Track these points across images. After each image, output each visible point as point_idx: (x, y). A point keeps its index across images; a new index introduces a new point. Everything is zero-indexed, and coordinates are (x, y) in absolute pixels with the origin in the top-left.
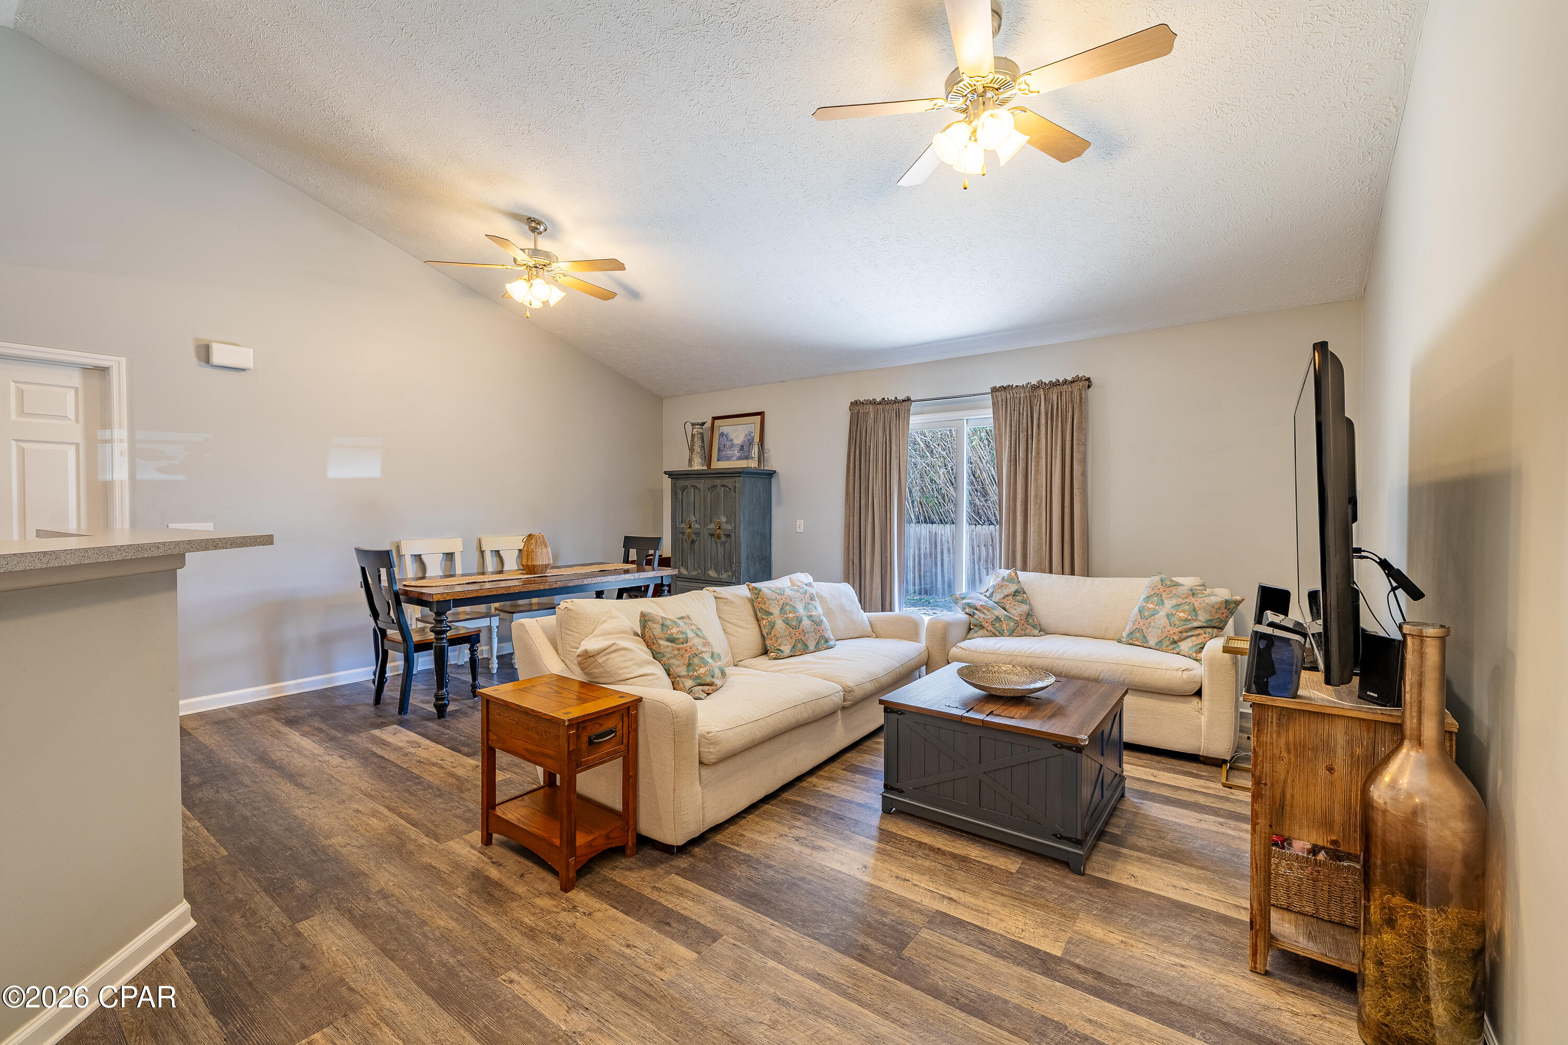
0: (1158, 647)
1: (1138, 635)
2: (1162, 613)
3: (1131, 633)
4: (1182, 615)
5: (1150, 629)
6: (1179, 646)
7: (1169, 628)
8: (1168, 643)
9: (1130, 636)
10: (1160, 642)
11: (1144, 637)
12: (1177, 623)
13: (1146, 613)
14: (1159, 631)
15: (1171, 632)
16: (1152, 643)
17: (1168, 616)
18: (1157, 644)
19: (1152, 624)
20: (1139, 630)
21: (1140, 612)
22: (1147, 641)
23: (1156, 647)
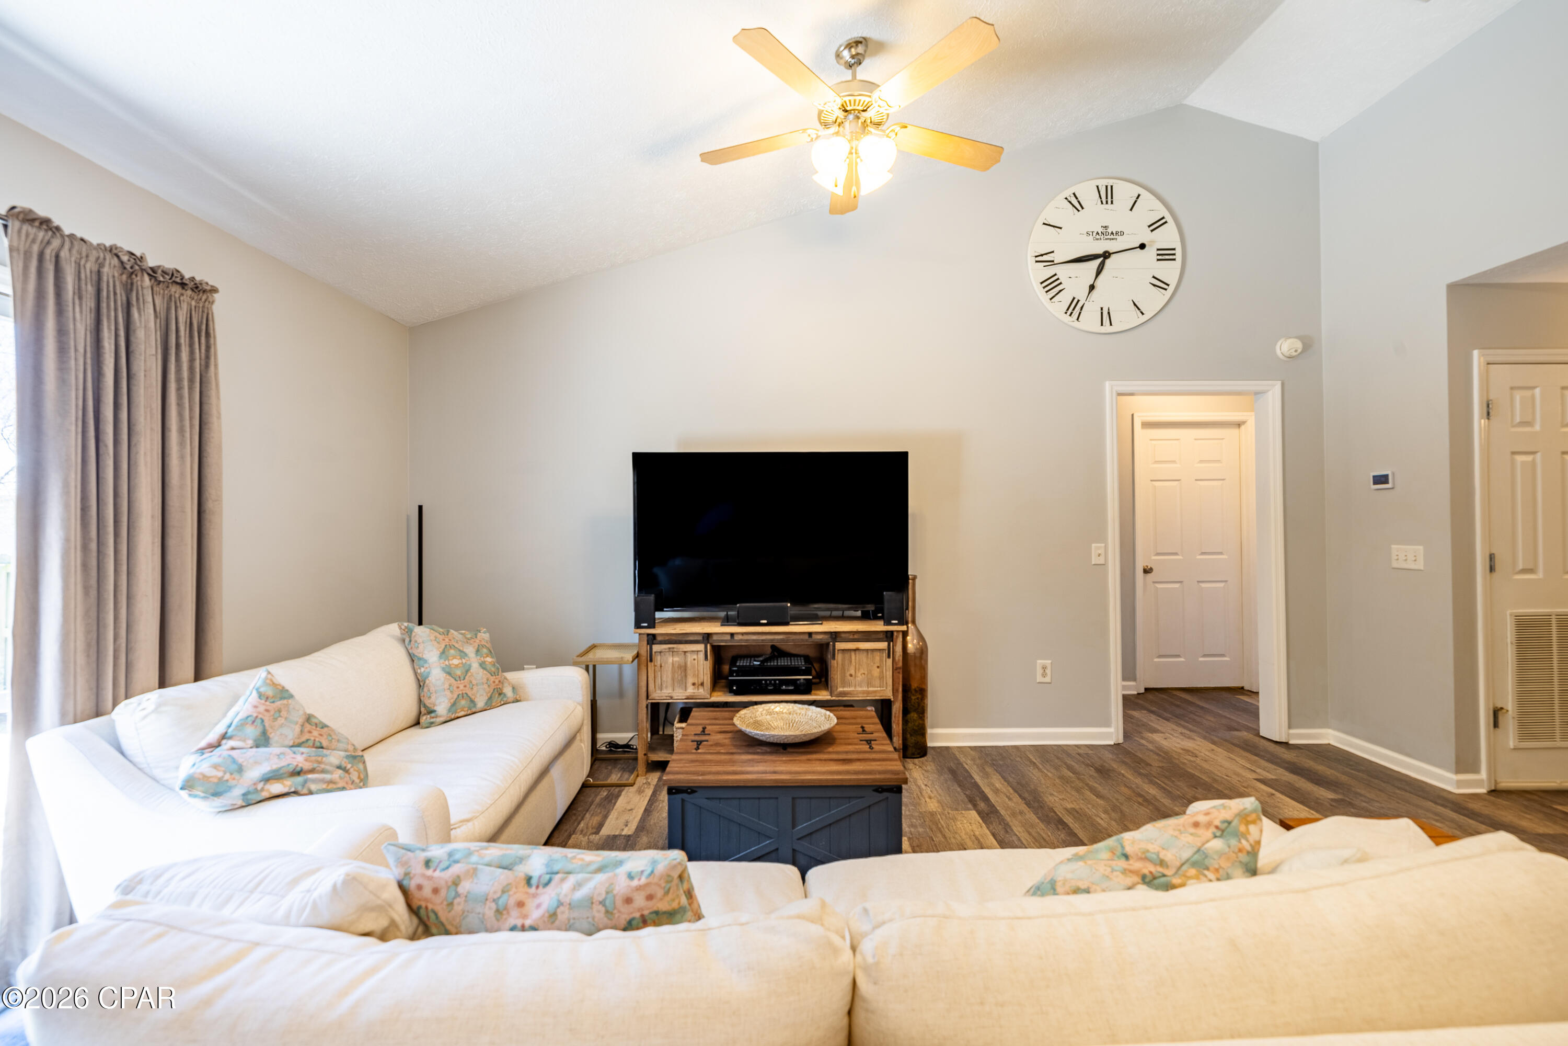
1: (463, 702)
2: (475, 666)
3: (454, 704)
5: (475, 688)
6: (504, 695)
7: (492, 679)
8: (497, 695)
9: (454, 708)
10: (490, 698)
12: (492, 669)
13: (458, 672)
14: (486, 686)
15: (497, 682)
16: (480, 704)
18: (486, 703)
19: (474, 682)
20: (463, 696)
21: (449, 673)
22: (475, 705)
23: (486, 707)
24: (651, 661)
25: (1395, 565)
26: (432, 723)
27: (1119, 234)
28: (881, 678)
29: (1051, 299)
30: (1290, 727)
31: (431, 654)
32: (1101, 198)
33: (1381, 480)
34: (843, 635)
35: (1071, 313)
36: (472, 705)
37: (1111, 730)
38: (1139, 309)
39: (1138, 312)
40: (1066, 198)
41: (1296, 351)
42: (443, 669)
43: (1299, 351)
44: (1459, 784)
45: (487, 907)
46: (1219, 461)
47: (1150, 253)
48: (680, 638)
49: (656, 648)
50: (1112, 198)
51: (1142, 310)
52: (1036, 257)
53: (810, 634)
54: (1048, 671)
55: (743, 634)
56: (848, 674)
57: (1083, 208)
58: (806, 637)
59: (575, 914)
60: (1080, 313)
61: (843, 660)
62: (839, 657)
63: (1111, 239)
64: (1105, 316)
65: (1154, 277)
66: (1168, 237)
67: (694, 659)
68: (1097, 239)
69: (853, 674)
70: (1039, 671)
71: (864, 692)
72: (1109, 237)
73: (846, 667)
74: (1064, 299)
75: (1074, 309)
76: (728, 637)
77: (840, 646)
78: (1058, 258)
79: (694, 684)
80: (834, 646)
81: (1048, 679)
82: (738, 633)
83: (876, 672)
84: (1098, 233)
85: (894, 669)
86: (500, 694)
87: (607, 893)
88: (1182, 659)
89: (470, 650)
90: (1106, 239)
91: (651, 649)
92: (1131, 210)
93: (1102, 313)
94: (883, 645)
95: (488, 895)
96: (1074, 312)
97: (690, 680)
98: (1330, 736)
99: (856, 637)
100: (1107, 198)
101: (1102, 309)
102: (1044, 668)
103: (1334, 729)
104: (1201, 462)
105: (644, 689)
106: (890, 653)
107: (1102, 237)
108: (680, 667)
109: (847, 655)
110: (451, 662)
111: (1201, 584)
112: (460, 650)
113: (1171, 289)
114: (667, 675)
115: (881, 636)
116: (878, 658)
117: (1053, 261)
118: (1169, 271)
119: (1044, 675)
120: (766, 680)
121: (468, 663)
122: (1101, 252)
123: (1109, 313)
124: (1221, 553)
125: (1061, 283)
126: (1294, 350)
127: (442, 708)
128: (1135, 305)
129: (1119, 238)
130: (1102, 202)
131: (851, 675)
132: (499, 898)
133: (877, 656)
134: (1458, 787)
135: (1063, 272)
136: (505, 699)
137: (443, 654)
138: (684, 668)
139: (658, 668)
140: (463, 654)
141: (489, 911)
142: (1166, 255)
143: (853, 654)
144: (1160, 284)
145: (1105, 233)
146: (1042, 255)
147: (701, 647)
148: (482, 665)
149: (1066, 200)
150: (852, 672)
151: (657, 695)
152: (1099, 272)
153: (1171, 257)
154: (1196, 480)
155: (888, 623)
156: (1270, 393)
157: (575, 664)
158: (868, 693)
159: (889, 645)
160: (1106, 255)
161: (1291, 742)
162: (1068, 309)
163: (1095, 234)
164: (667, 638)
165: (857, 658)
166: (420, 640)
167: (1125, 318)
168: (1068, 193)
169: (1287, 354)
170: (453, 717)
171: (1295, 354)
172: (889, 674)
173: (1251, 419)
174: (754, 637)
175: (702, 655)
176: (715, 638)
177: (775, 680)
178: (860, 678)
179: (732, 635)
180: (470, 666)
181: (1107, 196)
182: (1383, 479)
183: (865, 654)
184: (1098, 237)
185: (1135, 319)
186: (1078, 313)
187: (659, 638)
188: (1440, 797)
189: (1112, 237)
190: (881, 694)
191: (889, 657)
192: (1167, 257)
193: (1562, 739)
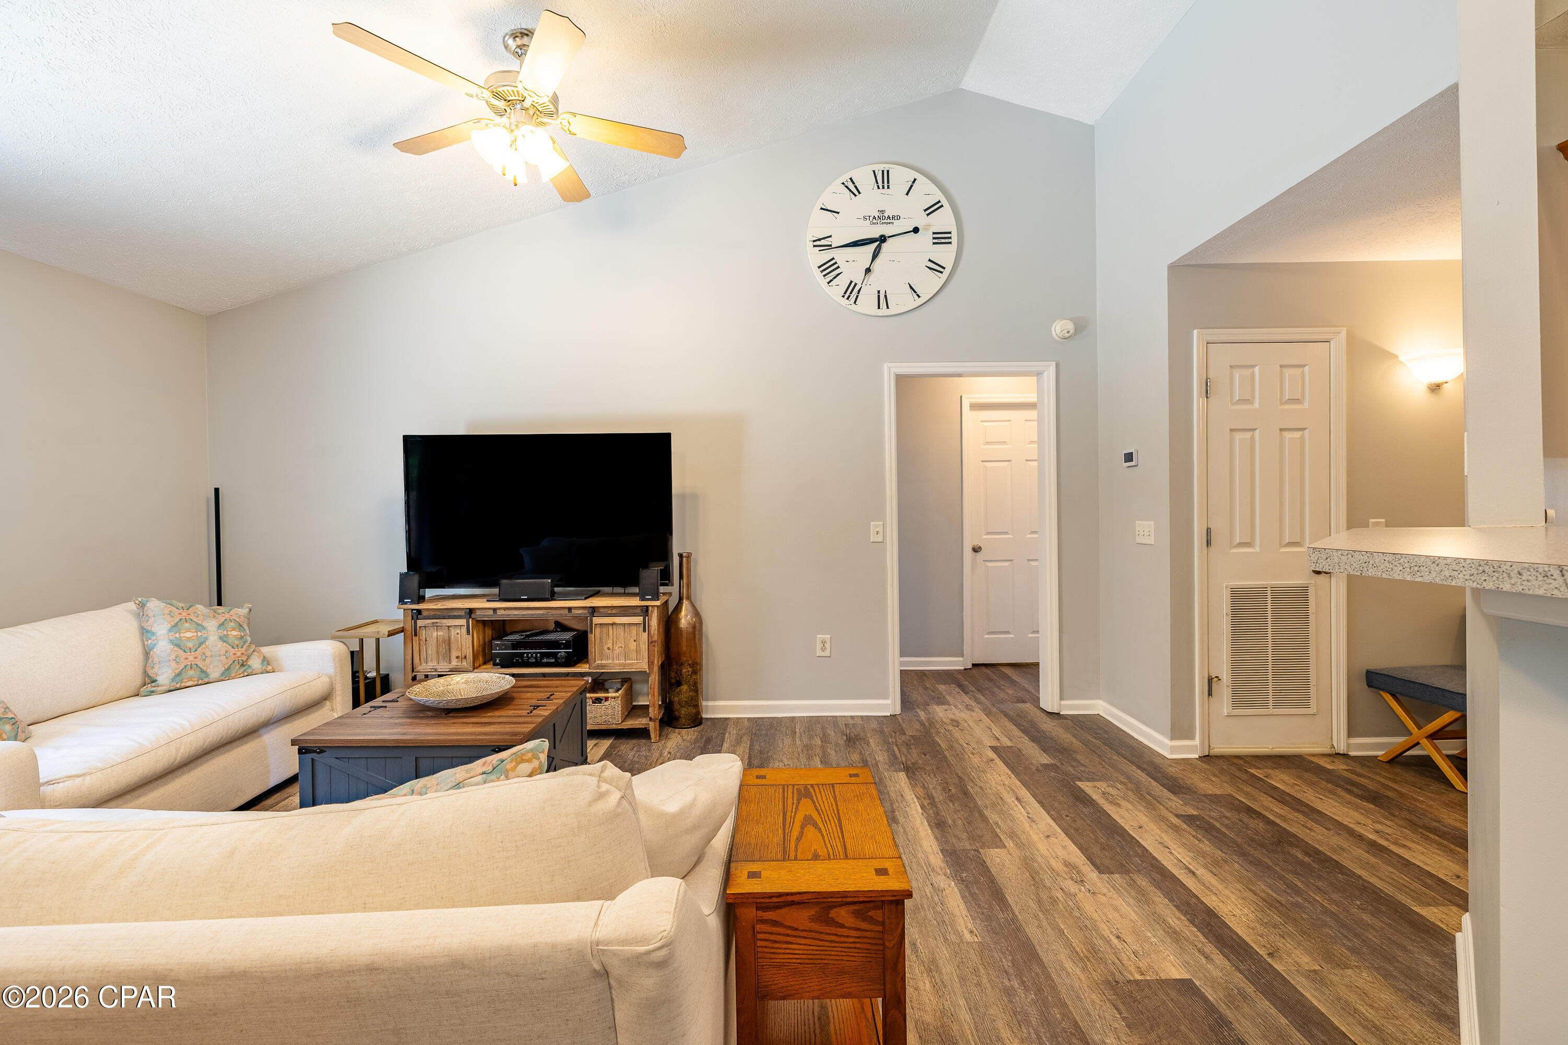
0: (226, 675)
1: (191, 673)
2: (213, 639)
3: (181, 675)
4: (234, 633)
5: (208, 660)
6: (249, 666)
7: (233, 651)
8: (238, 667)
9: (178, 678)
10: (228, 669)
11: (203, 671)
12: (237, 642)
13: (190, 644)
14: (223, 658)
15: (239, 654)
16: (215, 674)
17: (221, 638)
18: (222, 674)
19: (208, 653)
20: (192, 666)
21: (178, 646)
22: (207, 675)
23: (223, 678)
24: (416, 635)
25: (1139, 540)
26: (153, 692)
27: (896, 218)
28: (638, 651)
29: (828, 283)
30: (1061, 699)
31: (161, 629)
32: (877, 183)
33: (1130, 458)
34: (602, 610)
35: (849, 297)
36: (203, 675)
37: (889, 702)
38: (915, 292)
39: (915, 294)
40: (843, 183)
41: (1068, 332)
42: (171, 642)
43: (1072, 332)
44: (1173, 749)
47: (924, 237)
48: (445, 613)
49: (420, 623)
50: (888, 182)
51: (918, 293)
52: (814, 241)
53: (570, 609)
54: (828, 646)
55: (505, 609)
56: (605, 648)
57: (859, 193)
58: (566, 612)
60: (857, 296)
61: (601, 633)
62: (598, 630)
63: (887, 223)
64: (882, 300)
65: (930, 260)
66: (944, 220)
67: (458, 634)
68: (874, 224)
69: (611, 648)
70: (819, 645)
71: (620, 665)
72: (885, 221)
73: (604, 641)
74: (843, 282)
75: (851, 293)
76: (491, 612)
77: (596, 620)
78: (835, 242)
79: (457, 657)
80: (591, 621)
81: (827, 653)
82: (500, 608)
83: (633, 646)
84: (874, 218)
85: (651, 643)
86: (242, 665)
88: (1012, 636)
89: (211, 625)
90: (883, 223)
91: (416, 623)
92: (907, 194)
93: (879, 296)
94: (639, 619)
96: (852, 295)
97: (454, 654)
98: (1099, 707)
99: (614, 611)
100: (883, 182)
101: (879, 292)
102: (824, 643)
103: (1103, 700)
105: (410, 662)
106: (645, 627)
107: (879, 221)
108: (444, 641)
109: (605, 629)
110: (182, 635)
111: (1030, 563)
112: (197, 624)
113: (946, 272)
114: (432, 650)
115: (638, 611)
116: (634, 632)
117: (831, 245)
118: (945, 255)
119: (823, 649)
120: (528, 654)
121: (205, 635)
122: (877, 236)
123: (886, 296)
125: (838, 267)
126: (1066, 331)
127: (164, 677)
128: (911, 287)
129: (895, 222)
130: (878, 186)
131: (609, 649)
133: (634, 630)
134: (1172, 753)
135: (841, 256)
136: (249, 671)
137: (175, 627)
138: (448, 643)
139: (423, 643)
140: (200, 627)
142: (941, 238)
143: (610, 627)
144: (936, 267)
145: (882, 217)
146: (820, 240)
147: (463, 622)
148: (223, 639)
149: (843, 185)
150: (610, 645)
151: (422, 668)
152: (875, 256)
153: (947, 241)
154: (1027, 460)
155: (643, 599)
156: (1045, 374)
157: (334, 638)
158: (624, 665)
159: (644, 619)
160: (883, 239)
161: (1061, 713)
162: (845, 293)
163: (871, 218)
164: (432, 613)
165: (615, 633)
166: (151, 614)
167: (901, 301)
168: (845, 178)
169: (1060, 335)
170: (178, 686)
171: (1067, 335)
172: (644, 647)
174: (516, 612)
175: (464, 630)
176: (478, 613)
177: (536, 653)
178: (617, 650)
179: (495, 610)
180: (206, 639)
181: (883, 180)
183: (622, 628)
184: (874, 221)
185: (911, 302)
186: (855, 296)
187: (425, 613)
189: (889, 221)
190: (638, 667)
191: (644, 630)
192: (943, 241)
193: (1275, 706)
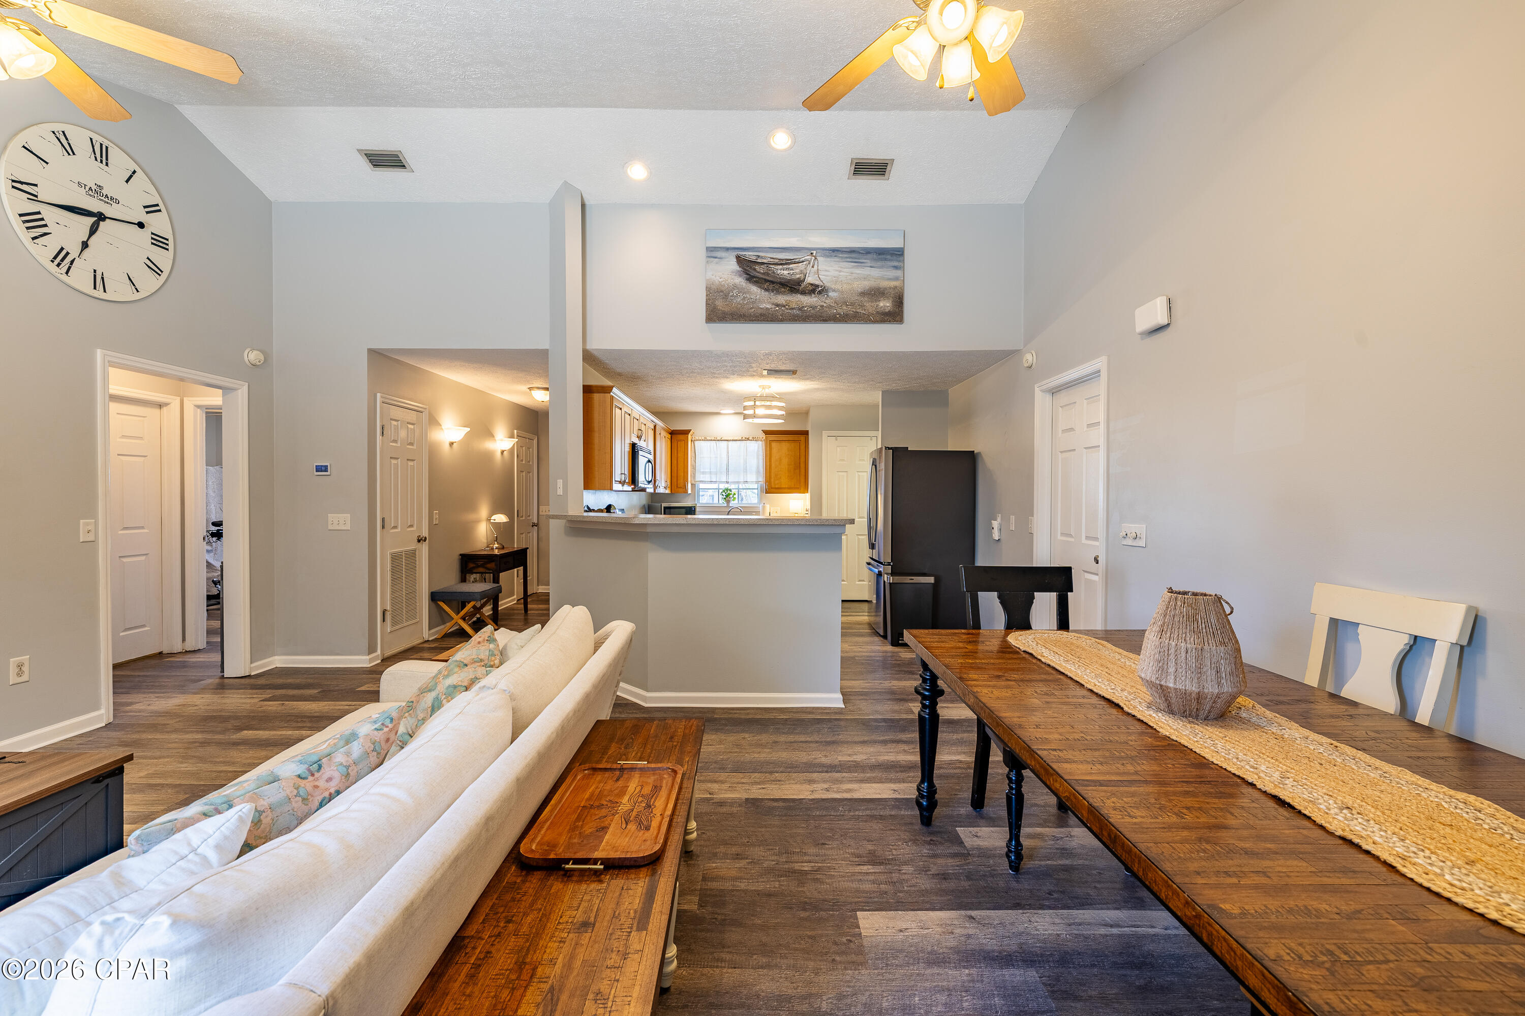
25: (330, 527)
27: (114, 201)
29: (32, 237)
30: (251, 663)
32: (95, 154)
33: (321, 469)
35: (60, 264)
37: (100, 713)
38: (134, 285)
39: (133, 287)
40: (54, 132)
41: (259, 362)
43: (262, 362)
44: (371, 660)
45: (293, 803)
46: (141, 438)
47: (146, 235)
50: (107, 159)
51: (137, 287)
52: (14, 181)
54: (25, 669)
57: (73, 153)
59: (360, 767)
60: (70, 267)
63: (105, 202)
64: (99, 280)
65: (148, 258)
66: (159, 224)
68: (90, 195)
70: (13, 671)
72: (103, 198)
74: (51, 244)
75: (62, 261)
78: (43, 195)
81: (24, 677)
84: (91, 189)
87: (374, 744)
90: (101, 200)
92: (127, 181)
93: (95, 276)
95: (288, 796)
96: (64, 264)
98: (279, 661)
100: (101, 156)
101: (95, 271)
102: (20, 666)
103: (277, 655)
104: (123, 437)
107: (96, 196)
111: (122, 559)
113: (164, 276)
117: (37, 196)
118: (163, 259)
119: (20, 674)
122: (95, 211)
123: (103, 278)
124: (143, 528)
125: (46, 225)
126: (258, 360)
128: (130, 279)
129: (114, 204)
130: (96, 158)
132: (298, 792)
135: (50, 214)
141: (297, 804)
142: (159, 241)
144: (157, 270)
145: (99, 192)
146: (22, 183)
149: (54, 134)
152: (93, 231)
153: (164, 246)
154: (118, 455)
156: (240, 391)
160: (101, 217)
161: (253, 674)
162: (55, 258)
163: (87, 188)
167: (118, 290)
168: (56, 127)
169: (254, 363)
171: (258, 364)
173: (175, 403)
181: (102, 155)
182: (323, 468)
184: (91, 193)
185: (128, 294)
186: (68, 266)
188: (364, 671)
189: (107, 200)
192: (161, 244)
193: (407, 621)
